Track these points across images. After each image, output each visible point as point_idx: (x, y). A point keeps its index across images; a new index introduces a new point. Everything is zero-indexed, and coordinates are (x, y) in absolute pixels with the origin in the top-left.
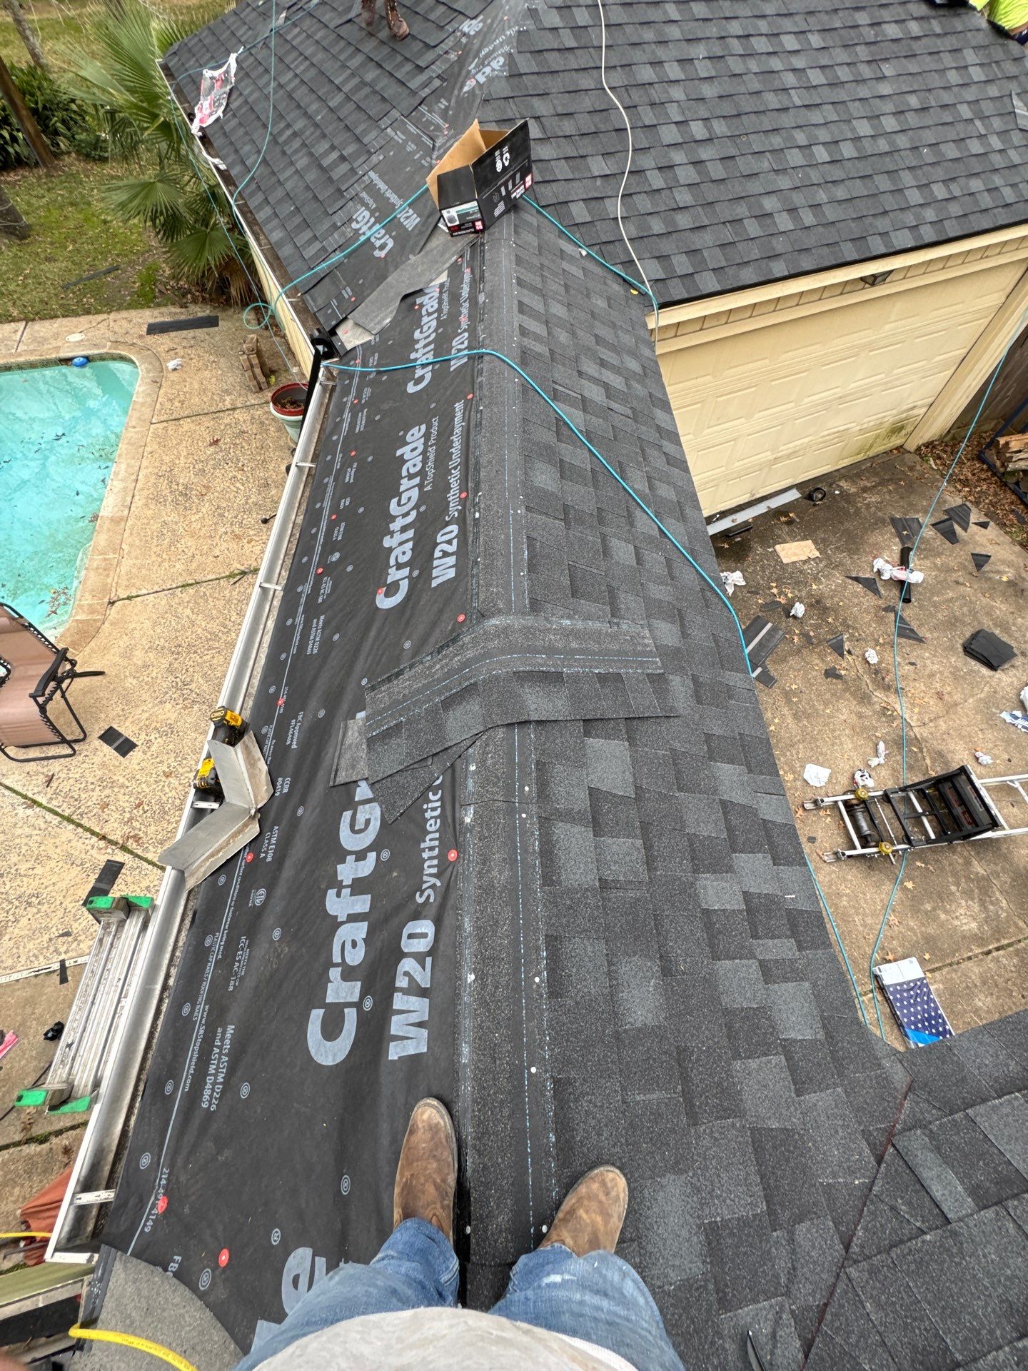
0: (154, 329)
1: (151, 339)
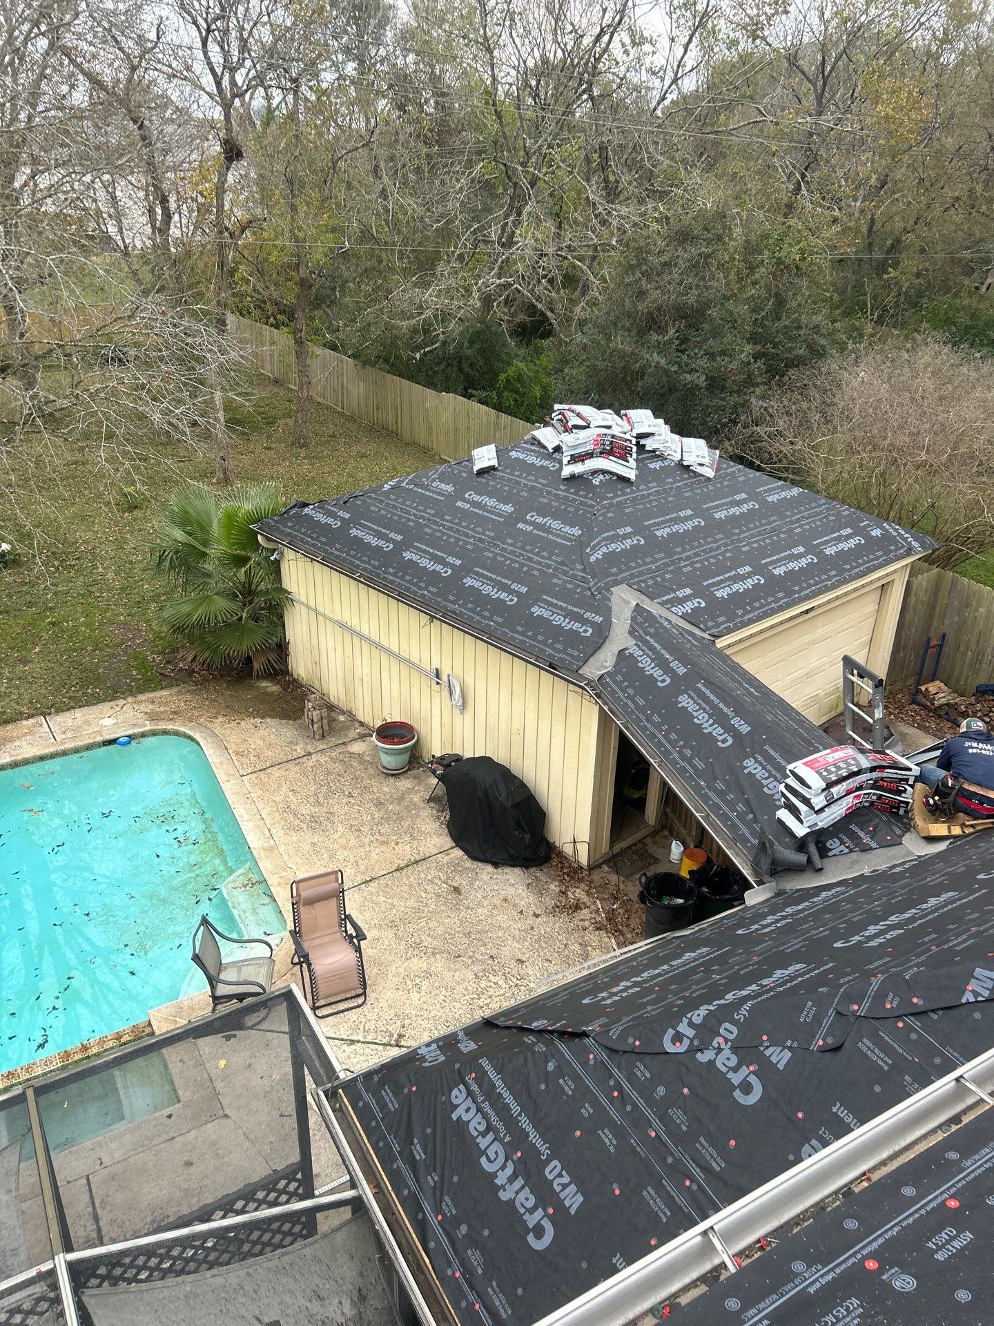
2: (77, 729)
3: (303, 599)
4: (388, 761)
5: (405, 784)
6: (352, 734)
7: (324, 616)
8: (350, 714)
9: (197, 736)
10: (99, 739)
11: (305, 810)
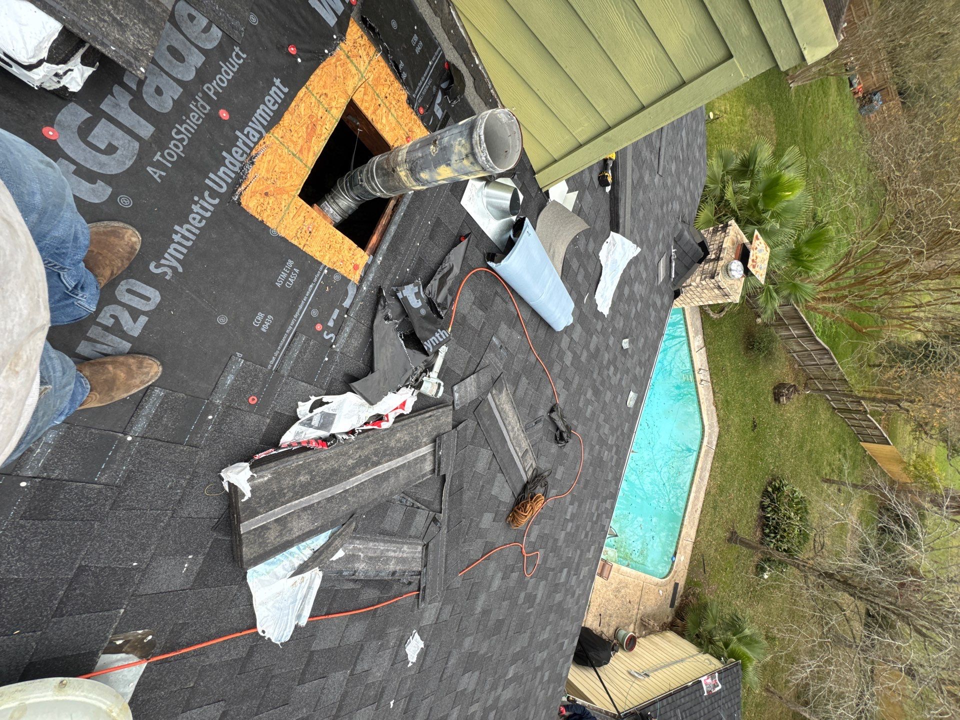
0: (676, 585)
1: (673, 584)
2: (685, 548)
3: (699, 656)
4: (622, 632)
5: (612, 631)
6: (637, 631)
7: (689, 658)
8: (644, 637)
9: (664, 580)
10: (678, 552)
11: (623, 591)
